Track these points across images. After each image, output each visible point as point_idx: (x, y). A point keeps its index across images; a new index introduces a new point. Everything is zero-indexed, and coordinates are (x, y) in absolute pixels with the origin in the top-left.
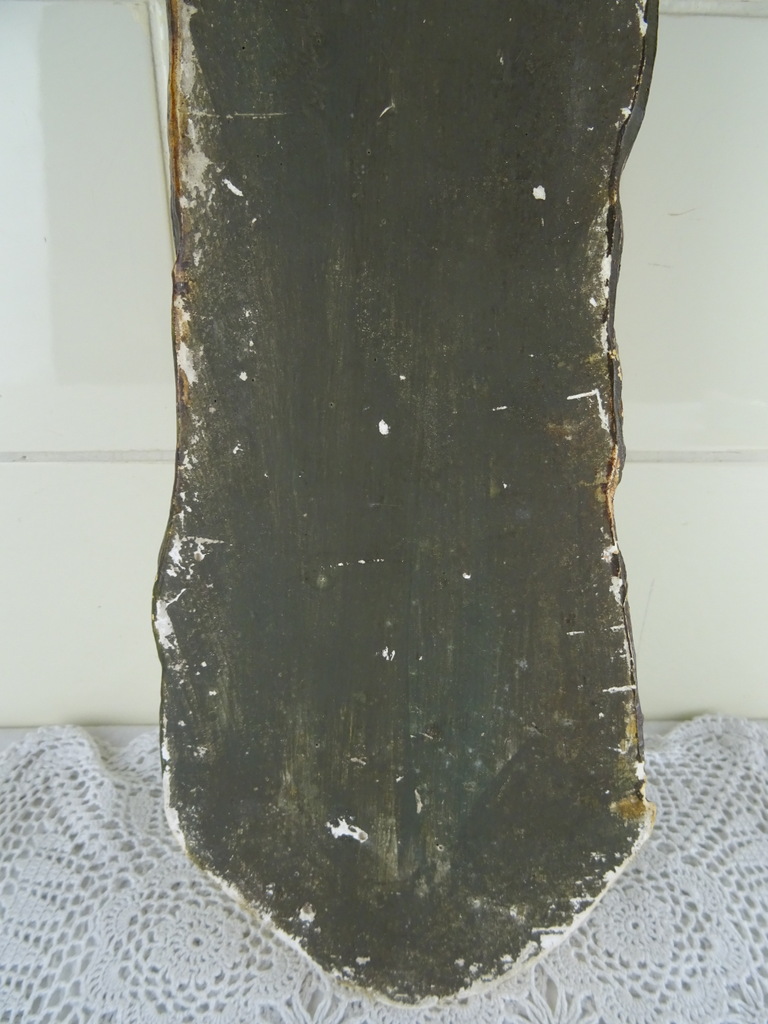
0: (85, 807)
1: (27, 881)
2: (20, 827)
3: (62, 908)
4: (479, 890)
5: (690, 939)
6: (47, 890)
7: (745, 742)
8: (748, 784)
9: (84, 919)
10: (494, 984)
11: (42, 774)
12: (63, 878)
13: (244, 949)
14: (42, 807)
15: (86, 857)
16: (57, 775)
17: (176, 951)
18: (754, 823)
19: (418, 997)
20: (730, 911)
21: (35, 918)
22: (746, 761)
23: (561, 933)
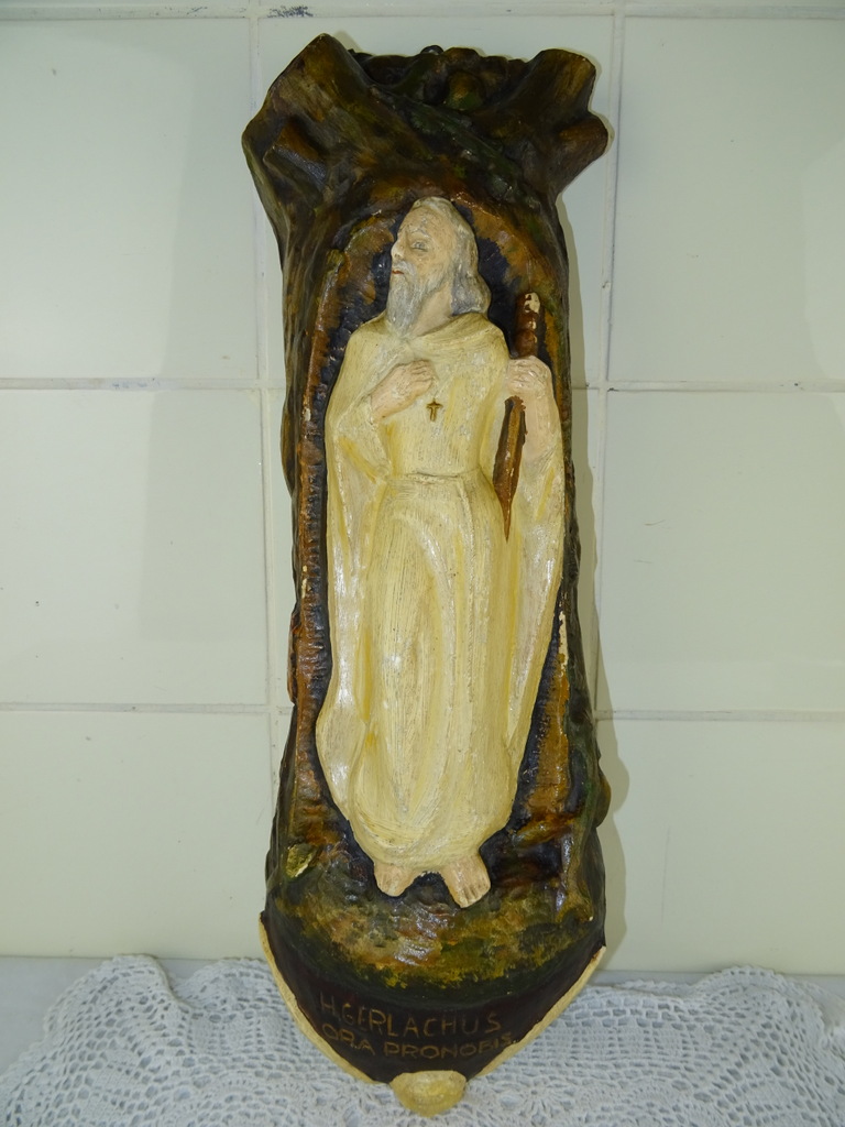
0: (152, 1026)
1: (100, 1088)
2: (94, 1043)
3: (128, 1112)
6: (115, 1097)
8: (767, 1031)
11: (116, 998)
12: (130, 1087)
14: (114, 1028)
15: (152, 1071)
16: (128, 999)
18: (768, 1067)
22: (769, 1011)
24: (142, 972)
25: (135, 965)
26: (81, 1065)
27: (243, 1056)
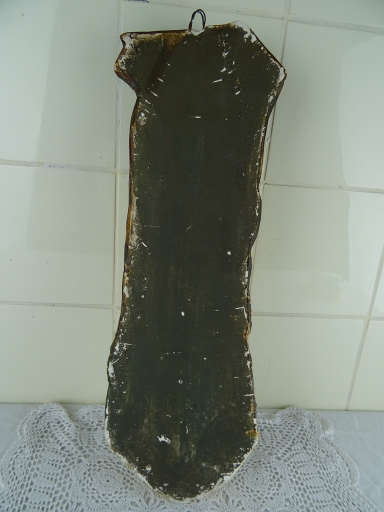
0: (64, 434)
1: (46, 459)
2: (40, 441)
3: (59, 468)
4: (205, 460)
5: (275, 484)
6: (53, 462)
7: (303, 417)
8: (302, 432)
9: (68, 472)
10: (208, 493)
11: (46, 421)
12: (59, 459)
13: (124, 483)
14: (48, 434)
15: (66, 451)
16: (52, 422)
17: (101, 483)
18: (302, 446)
19: (183, 498)
20: (289, 475)
21: (50, 471)
22: (302, 424)
23: (230, 475)
24: (57, 410)
25: (53, 407)
26: (37, 450)
27: (103, 445)
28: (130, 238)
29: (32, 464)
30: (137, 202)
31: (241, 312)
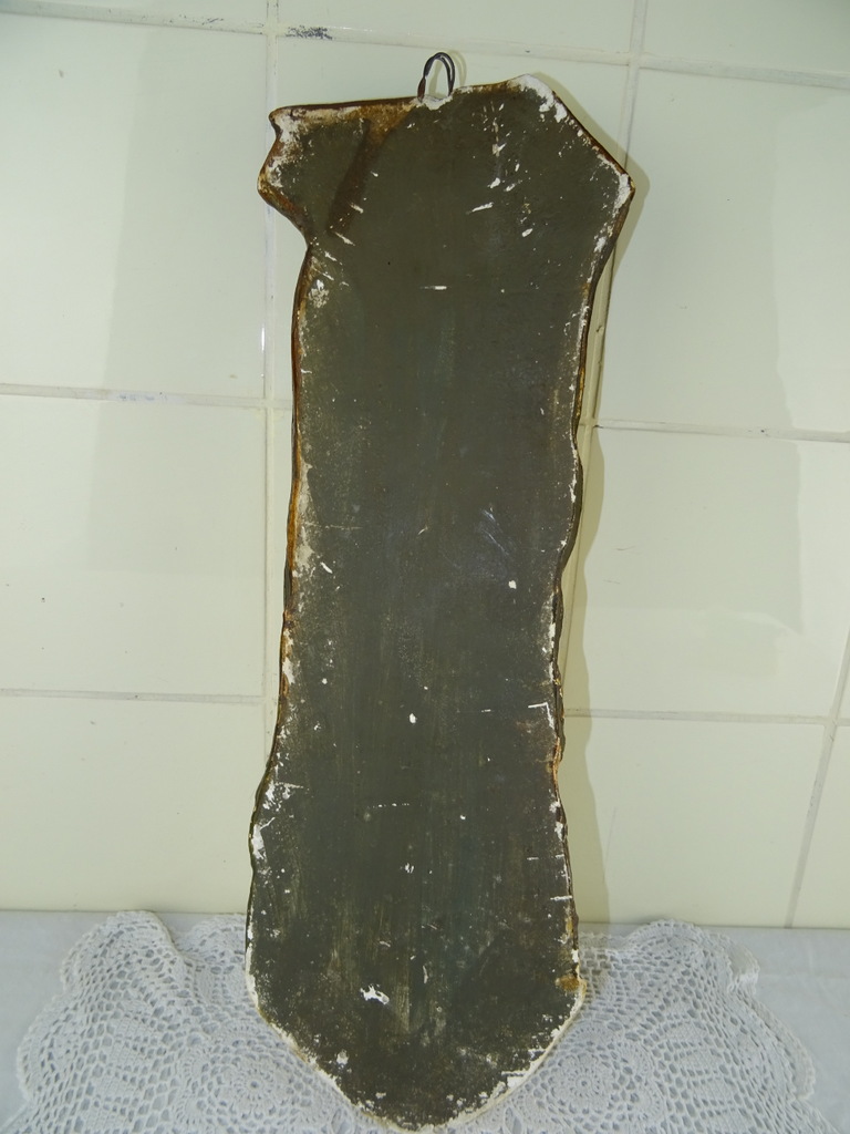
0: (161, 979)
1: (121, 1036)
2: (110, 994)
3: (149, 1057)
4: (465, 1042)
5: (623, 1094)
6: (136, 1043)
7: (689, 944)
8: (686, 978)
9: (167, 1066)
10: (475, 1115)
11: (124, 952)
12: (148, 1034)
13: (290, 1091)
14: (126, 979)
15: (164, 1019)
16: (135, 953)
17: (238, 1091)
18: (686, 1010)
19: (419, 1125)
20: (657, 1075)
21: (130, 1063)
22: (688, 960)
23: (522, 1075)
24: (146, 927)
25: (138, 920)
26: (101, 1014)
27: (244, 1004)
28: (296, 554)
29: (91, 1046)
30: (310, 474)
31: (540, 714)
